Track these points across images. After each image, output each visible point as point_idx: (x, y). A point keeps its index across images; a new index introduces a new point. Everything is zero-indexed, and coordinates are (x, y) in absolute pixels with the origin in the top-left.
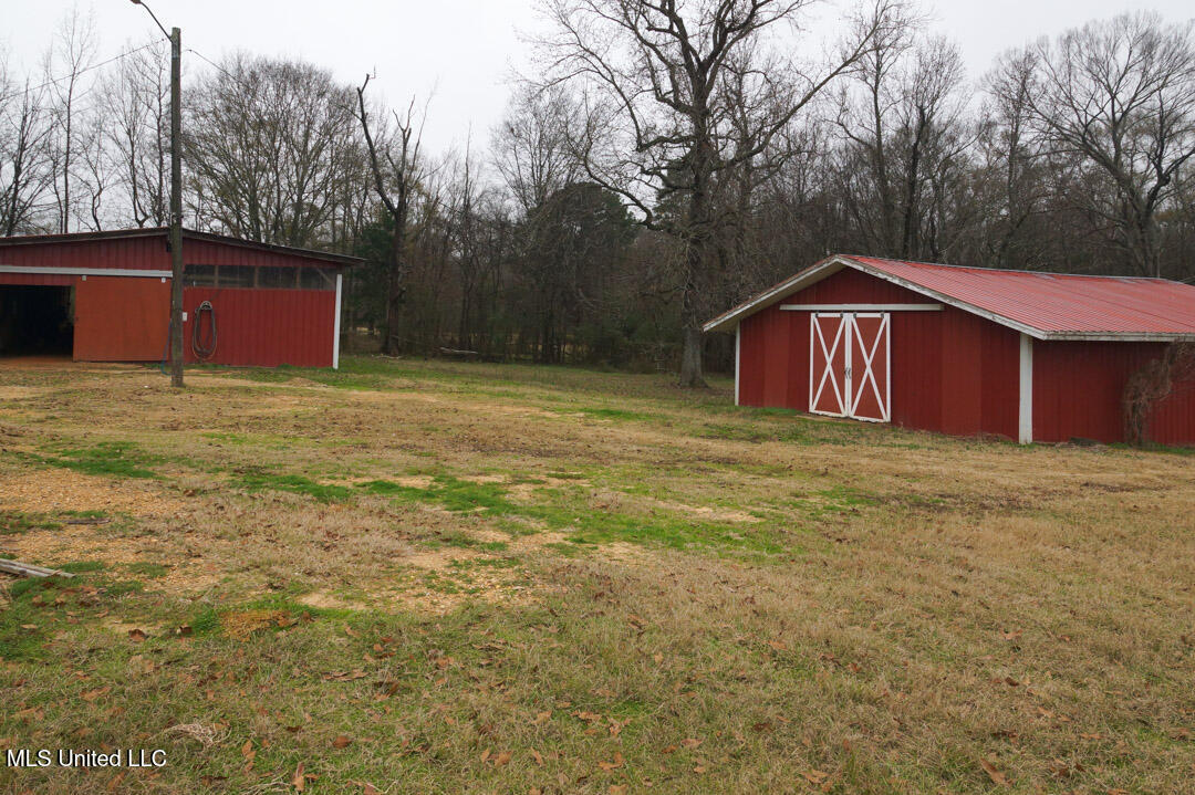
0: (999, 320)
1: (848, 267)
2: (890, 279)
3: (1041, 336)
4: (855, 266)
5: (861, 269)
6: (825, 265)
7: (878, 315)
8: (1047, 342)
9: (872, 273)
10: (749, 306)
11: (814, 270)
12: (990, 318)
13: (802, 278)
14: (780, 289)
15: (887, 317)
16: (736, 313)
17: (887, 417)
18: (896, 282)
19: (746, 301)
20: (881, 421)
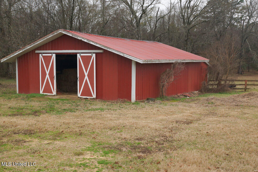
0: (126, 56)
1: (65, 35)
2: (83, 40)
3: (141, 62)
4: (68, 34)
5: (71, 35)
6: (55, 34)
7: (90, 55)
8: (143, 64)
9: (75, 37)
10: (21, 51)
11: (50, 36)
12: (122, 55)
13: (45, 39)
14: (36, 44)
15: (94, 55)
16: (16, 54)
17: (94, 96)
18: (86, 41)
19: (20, 49)
20: (92, 98)
